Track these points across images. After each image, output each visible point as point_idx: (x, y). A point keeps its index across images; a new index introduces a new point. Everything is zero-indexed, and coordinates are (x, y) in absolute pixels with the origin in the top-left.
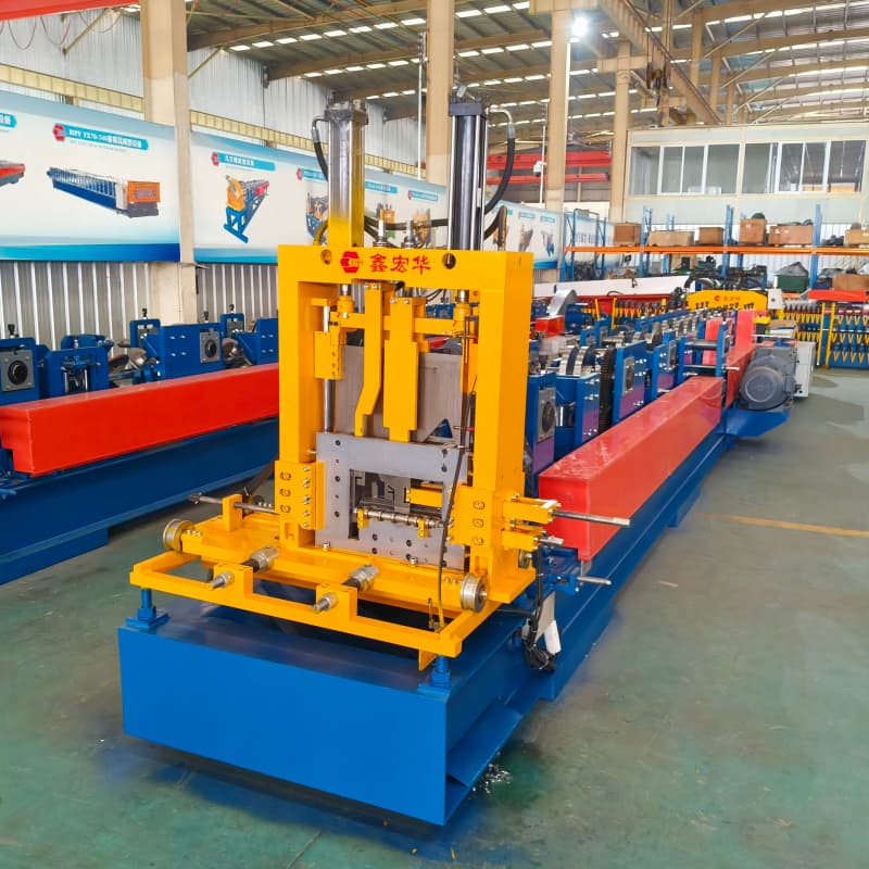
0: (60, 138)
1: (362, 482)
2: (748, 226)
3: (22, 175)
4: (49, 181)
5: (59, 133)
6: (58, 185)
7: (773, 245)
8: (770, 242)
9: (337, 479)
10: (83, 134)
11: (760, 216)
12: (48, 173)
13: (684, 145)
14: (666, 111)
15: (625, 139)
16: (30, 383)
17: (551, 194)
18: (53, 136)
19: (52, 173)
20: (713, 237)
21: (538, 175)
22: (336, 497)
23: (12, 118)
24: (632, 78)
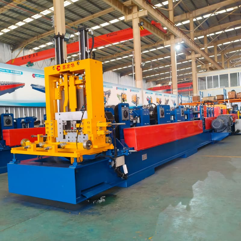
0: (34, 77)
1: (66, 124)
2: (230, 94)
3: (24, 86)
4: (31, 87)
5: (34, 76)
6: (33, 88)
7: (238, 98)
8: (237, 97)
9: (60, 124)
10: (40, 76)
11: (234, 91)
12: (31, 85)
13: (212, 75)
14: (208, 68)
15: (196, 75)
16: (11, 124)
17: (173, 90)
18: (32, 77)
19: (32, 85)
20: (221, 97)
21: (170, 86)
22: (60, 128)
23: (22, 72)
24: (196, 60)
